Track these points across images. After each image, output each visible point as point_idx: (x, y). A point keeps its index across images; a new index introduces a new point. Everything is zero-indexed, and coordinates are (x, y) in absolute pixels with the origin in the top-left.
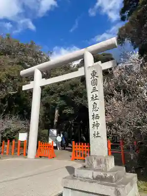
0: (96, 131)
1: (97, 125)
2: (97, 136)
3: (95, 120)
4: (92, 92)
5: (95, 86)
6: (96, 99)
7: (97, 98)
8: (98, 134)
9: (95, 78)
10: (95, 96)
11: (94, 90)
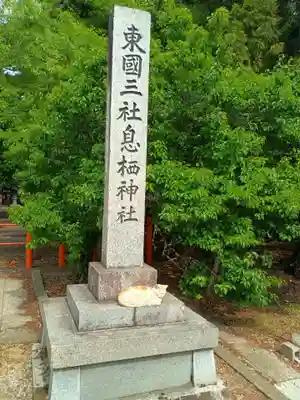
0: (128, 204)
1: (133, 190)
2: (127, 217)
3: (127, 177)
4: (122, 93)
5: (134, 77)
6: (134, 118)
7: (137, 114)
8: (130, 213)
9: (136, 51)
10: (131, 107)
11: (131, 88)
